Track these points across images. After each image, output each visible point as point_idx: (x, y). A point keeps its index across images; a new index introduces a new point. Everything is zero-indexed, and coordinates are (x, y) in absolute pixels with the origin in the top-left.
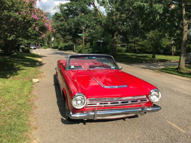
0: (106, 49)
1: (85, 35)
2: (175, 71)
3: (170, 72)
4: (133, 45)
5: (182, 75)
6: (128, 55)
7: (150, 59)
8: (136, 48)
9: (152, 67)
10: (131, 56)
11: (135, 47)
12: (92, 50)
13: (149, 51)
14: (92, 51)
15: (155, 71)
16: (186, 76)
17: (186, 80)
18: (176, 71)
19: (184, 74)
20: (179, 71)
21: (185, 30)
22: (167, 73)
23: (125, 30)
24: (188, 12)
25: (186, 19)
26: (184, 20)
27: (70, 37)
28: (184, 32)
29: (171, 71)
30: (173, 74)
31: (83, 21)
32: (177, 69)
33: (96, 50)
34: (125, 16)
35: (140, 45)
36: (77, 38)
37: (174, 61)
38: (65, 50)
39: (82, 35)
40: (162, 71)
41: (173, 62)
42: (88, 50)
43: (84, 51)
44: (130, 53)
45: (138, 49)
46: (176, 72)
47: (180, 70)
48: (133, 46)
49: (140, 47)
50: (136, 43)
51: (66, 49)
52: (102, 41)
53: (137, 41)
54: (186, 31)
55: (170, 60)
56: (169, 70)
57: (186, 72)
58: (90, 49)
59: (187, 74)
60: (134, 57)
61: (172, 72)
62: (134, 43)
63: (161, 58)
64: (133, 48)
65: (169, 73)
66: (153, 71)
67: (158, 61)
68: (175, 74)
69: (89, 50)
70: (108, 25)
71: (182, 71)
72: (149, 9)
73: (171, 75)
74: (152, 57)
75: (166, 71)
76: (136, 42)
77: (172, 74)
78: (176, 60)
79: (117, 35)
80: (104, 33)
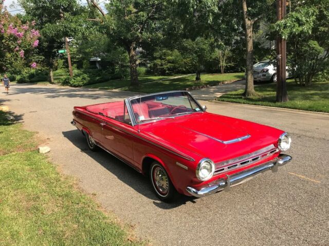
0: (113, 72)
1: (71, 51)
2: (241, 98)
3: (235, 100)
4: (158, 62)
5: (254, 103)
6: (154, 80)
7: (193, 84)
8: (165, 66)
9: (203, 96)
10: (161, 81)
11: (162, 65)
12: (88, 77)
13: (184, 70)
14: (89, 79)
15: (211, 102)
16: (260, 103)
17: (264, 110)
18: (243, 97)
19: (256, 100)
20: (248, 97)
21: (249, 35)
22: (232, 102)
23: (150, 39)
24: (252, 7)
25: (249, 19)
26: (247, 20)
27: (40, 57)
28: (248, 38)
29: (236, 98)
30: (241, 103)
31: (75, 29)
32: (244, 94)
33: (96, 76)
34: (145, 14)
35: (169, 62)
36: (53, 58)
37: (229, 82)
38: (32, 82)
39: (66, 51)
40: (223, 101)
41: (228, 84)
42: (81, 77)
43: (73, 80)
44: (155, 76)
45: (167, 68)
46: (245, 99)
47: (248, 95)
48: (160, 63)
49: (171, 64)
50: (163, 59)
51: (33, 79)
52: (99, 60)
53: (165, 54)
54: (250, 37)
55: (223, 81)
56: (234, 98)
57: (257, 97)
58: (85, 76)
59: (259, 100)
60: (167, 83)
61: (238, 100)
62: (161, 58)
63: (208, 80)
64: (159, 67)
65: (234, 102)
66: (209, 103)
67: (206, 84)
68: (244, 103)
69: (84, 79)
70: (120, 32)
71: (251, 97)
72: (196, 5)
73: (239, 105)
74: (195, 80)
75: (229, 100)
76: (163, 57)
77: (239, 103)
78: (230, 80)
79: (135, 49)
80: (109, 46)
